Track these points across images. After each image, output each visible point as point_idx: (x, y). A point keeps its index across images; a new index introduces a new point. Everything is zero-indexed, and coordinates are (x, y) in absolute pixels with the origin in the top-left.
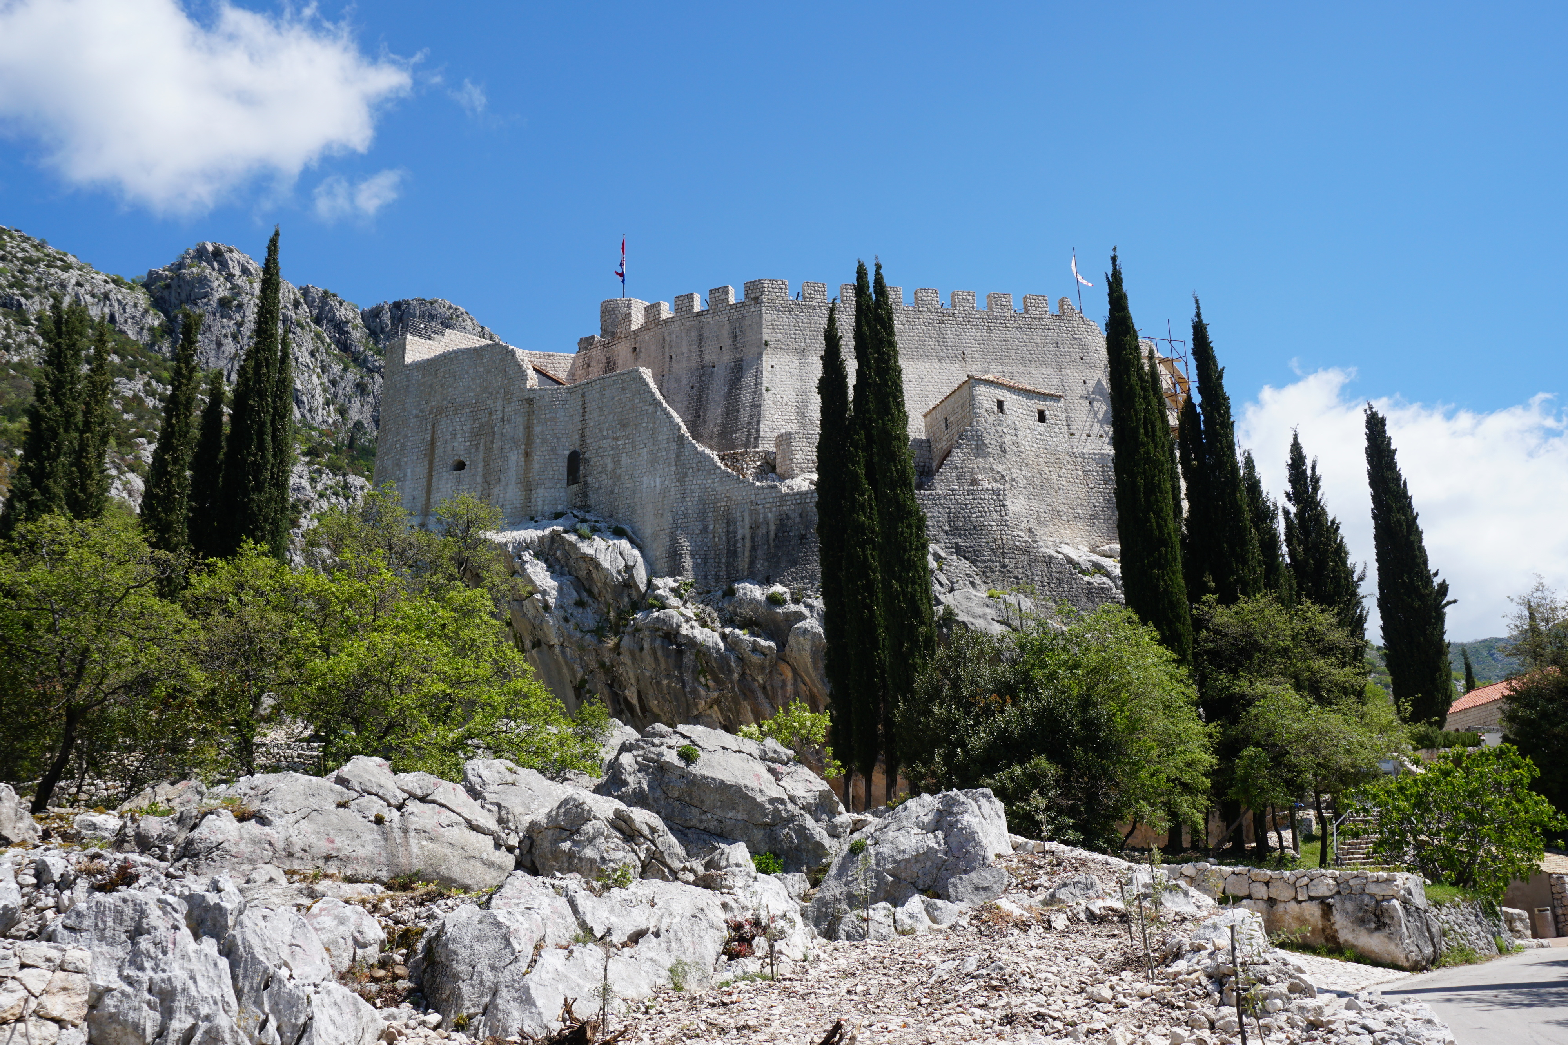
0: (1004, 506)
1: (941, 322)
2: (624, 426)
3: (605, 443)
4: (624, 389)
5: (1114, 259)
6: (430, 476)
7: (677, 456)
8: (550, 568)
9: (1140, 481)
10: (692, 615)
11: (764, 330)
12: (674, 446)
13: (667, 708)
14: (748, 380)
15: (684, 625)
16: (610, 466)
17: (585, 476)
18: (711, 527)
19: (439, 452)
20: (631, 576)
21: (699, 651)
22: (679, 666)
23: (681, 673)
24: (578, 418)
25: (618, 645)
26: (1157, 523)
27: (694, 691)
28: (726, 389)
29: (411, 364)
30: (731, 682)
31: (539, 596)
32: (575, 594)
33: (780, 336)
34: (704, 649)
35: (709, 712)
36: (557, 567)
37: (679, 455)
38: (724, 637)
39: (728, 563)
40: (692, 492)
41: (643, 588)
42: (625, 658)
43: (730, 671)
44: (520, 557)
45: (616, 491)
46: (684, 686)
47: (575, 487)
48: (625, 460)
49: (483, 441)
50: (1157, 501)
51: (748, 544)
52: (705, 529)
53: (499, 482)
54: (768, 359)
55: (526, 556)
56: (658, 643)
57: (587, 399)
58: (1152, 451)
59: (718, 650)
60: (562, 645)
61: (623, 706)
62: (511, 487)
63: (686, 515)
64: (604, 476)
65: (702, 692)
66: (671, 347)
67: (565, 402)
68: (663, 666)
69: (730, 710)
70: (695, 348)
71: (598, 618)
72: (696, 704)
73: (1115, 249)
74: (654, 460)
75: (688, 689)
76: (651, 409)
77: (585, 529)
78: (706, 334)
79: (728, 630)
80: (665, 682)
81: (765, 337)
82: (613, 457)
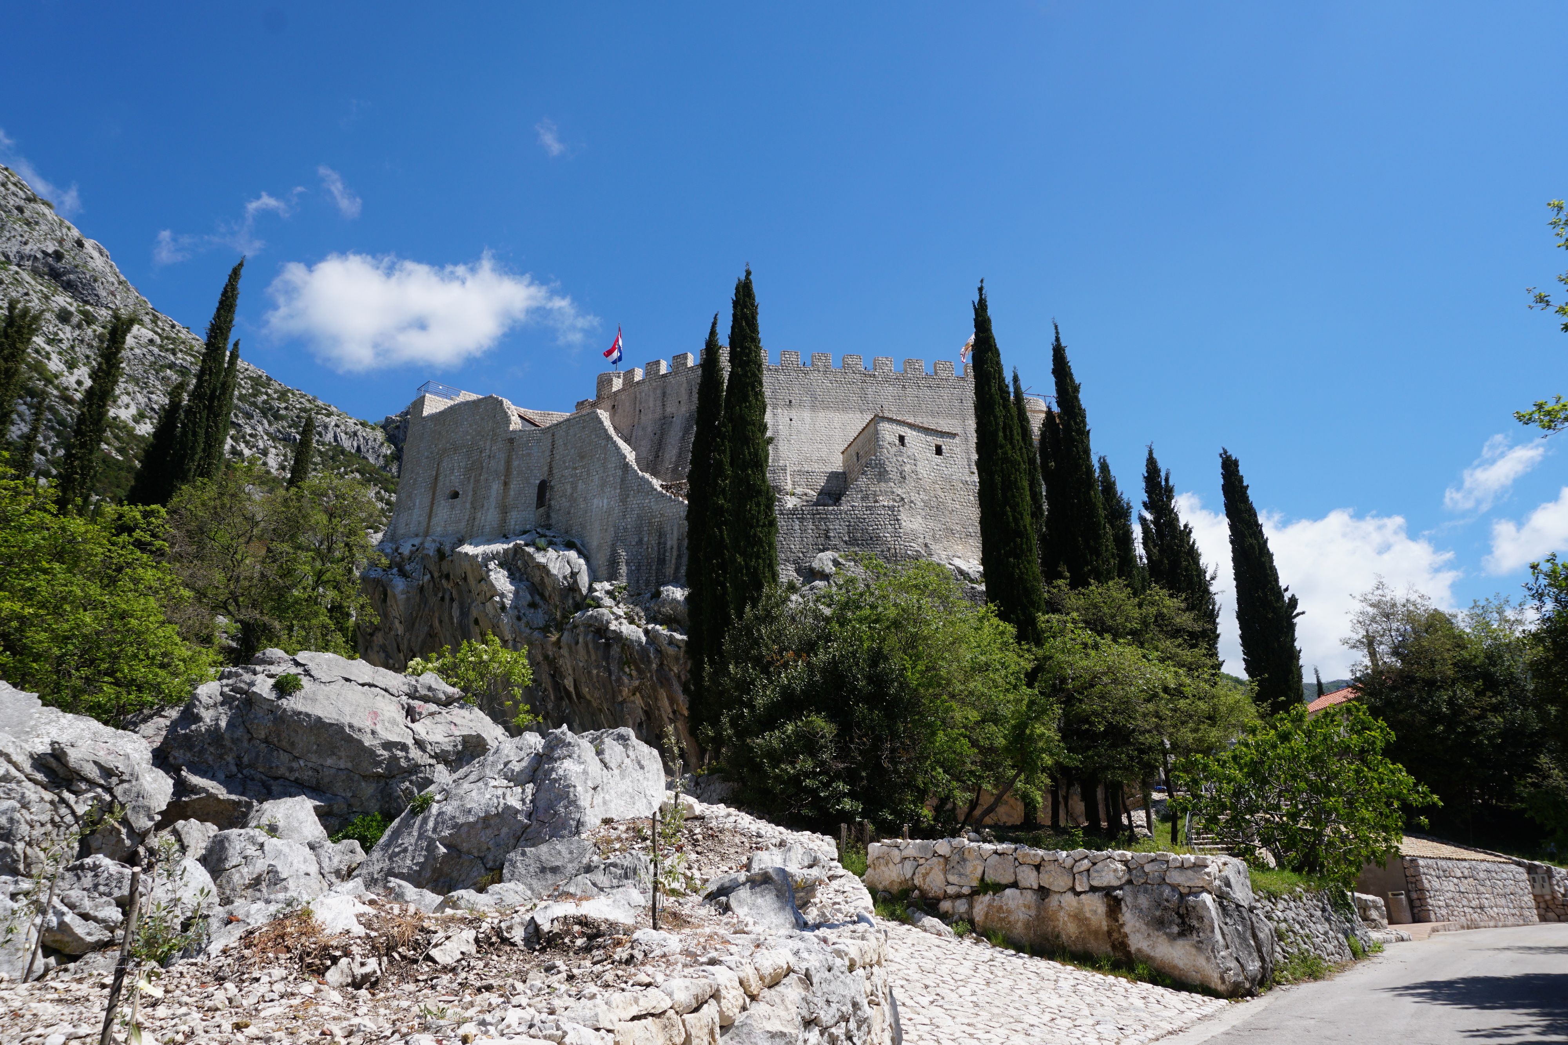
0: (898, 520)
1: (864, 382)
2: (582, 458)
3: (566, 473)
4: (584, 428)
5: (981, 289)
6: (432, 504)
7: (622, 481)
8: (512, 577)
9: (998, 479)
10: (622, 614)
12: (619, 472)
13: (597, 694)
15: (614, 622)
16: (569, 491)
17: (550, 500)
18: (646, 539)
19: (440, 484)
20: (576, 582)
21: (624, 645)
22: (607, 657)
23: (608, 664)
24: (548, 453)
25: (559, 639)
26: (1014, 516)
27: (619, 680)
28: (681, 434)
29: (427, 417)
30: (650, 671)
31: (497, 599)
32: (529, 597)
34: (628, 643)
35: (632, 698)
36: (517, 575)
37: (623, 480)
38: (646, 632)
39: (657, 569)
40: (632, 510)
41: (584, 591)
42: (564, 651)
43: (649, 662)
44: (487, 566)
45: (572, 511)
46: (610, 675)
47: (542, 510)
48: (581, 485)
49: (473, 474)
50: (1014, 496)
51: (675, 553)
52: (640, 542)
53: (483, 506)
55: (492, 565)
56: (590, 637)
57: (556, 437)
58: (1010, 452)
59: (640, 643)
60: (514, 640)
61: (563, 694)
62: (491, 511)
63: (625, 529)
64: (564, 499)
65: (626, 680)
66: (641, 403)
67: (539, 440)
68: (593, 657)
69: (649, 697)
70: (659, 403)
71: (547, 617)
72: (620, 691)
73: (982, 281)
74: (603, 485)
75: (613, 678)
76: (603, 443)
77: (542, 542)
78: (668, 391)
79: (650, 627)
80: (595, 672)
82: (572, 483)
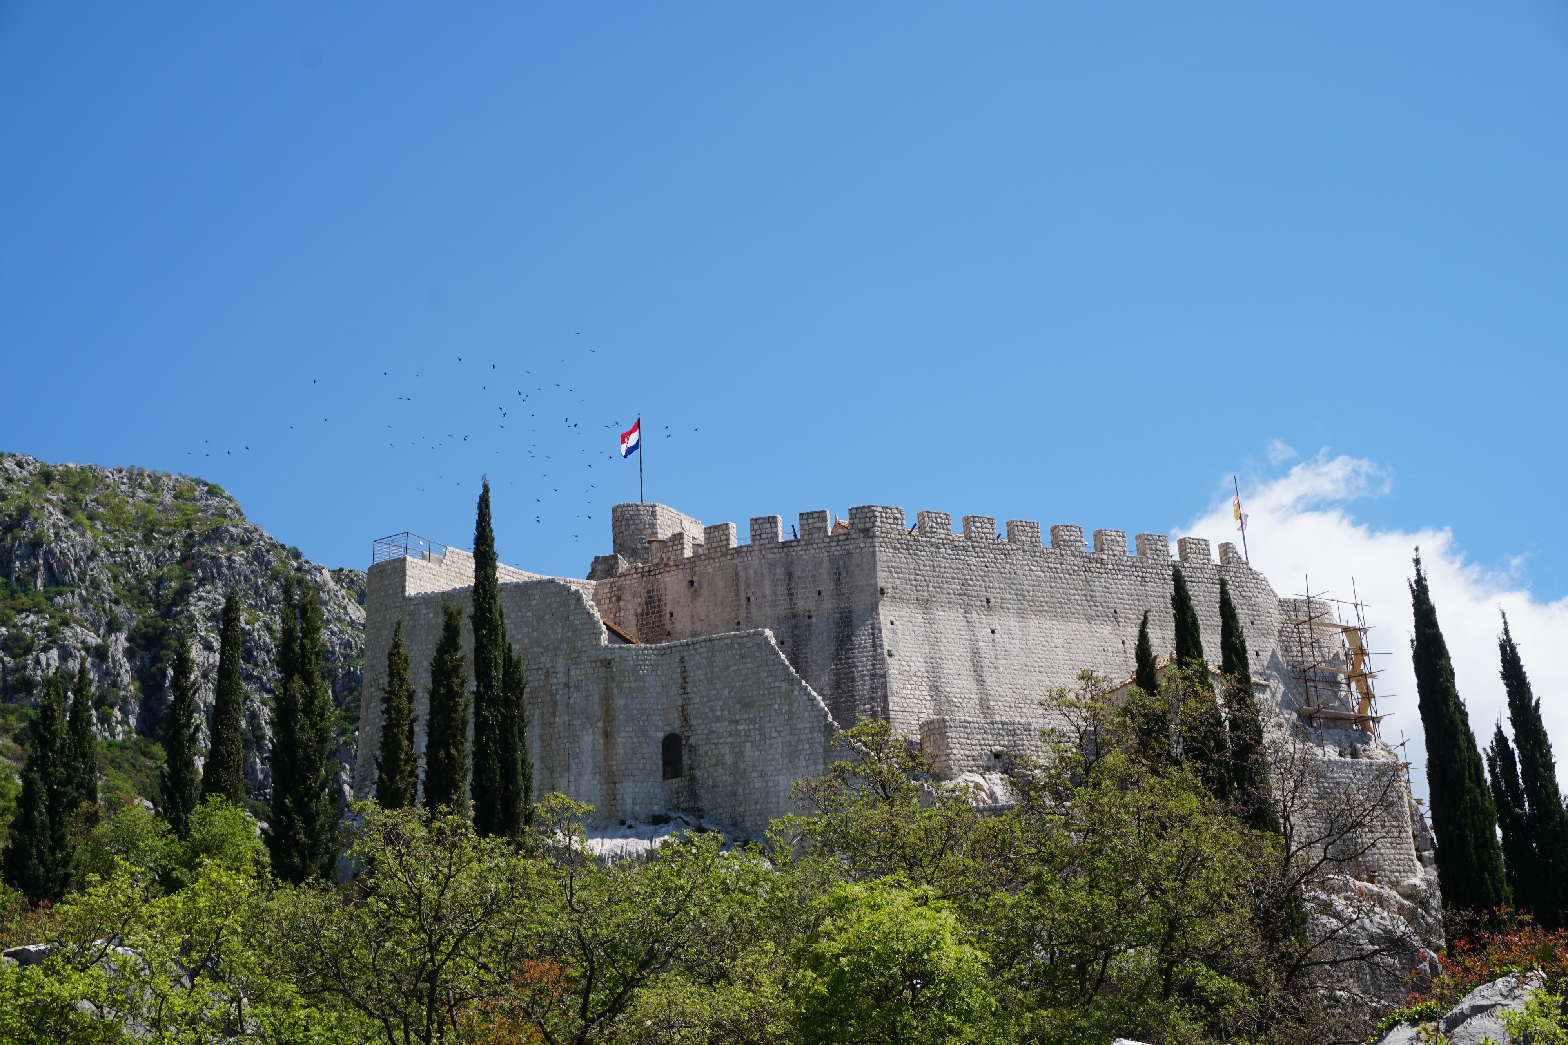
2: (747, 706)
3: (719, 727)
5: (1417, 562)
11: (879, 574)
14: (862, 638)
16: (729, 759)
17: (691, 768)
24: (675, 690)
28: (832, 649)
29: (416, 597)
33: (897, 581)
45: (740, 790)
47: (676, 782)
48: (749, 751)
49: (538, 712)
53: (568, 769)
54: (886, 613)
57: (689, 666)
62: (586, 778)
64: (721, 771)
66: (748, 586)
67: (655, 667)
70: (782, 590)
74: (793, 754)
76: (784, 687)
78: (798, 572)
81: (881, 583)
82: (732, 746)
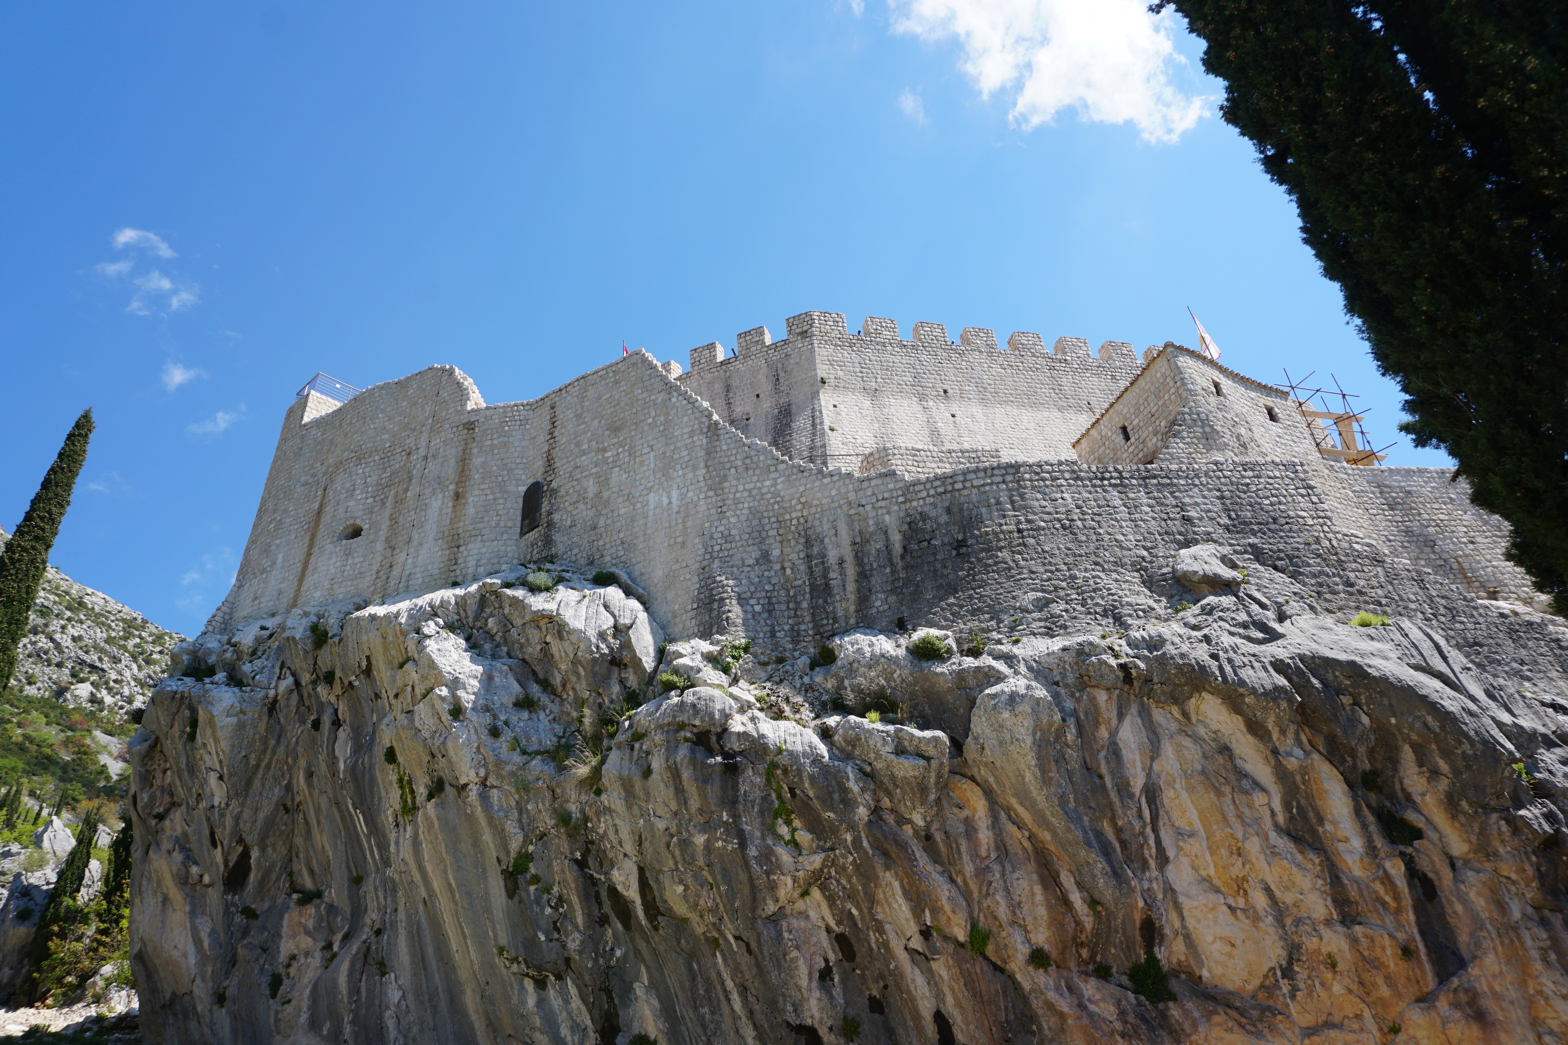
0: (1312, 488)
1: (1052, 369)
2: (615, 430)
3: (584, 460)
4: (617, 382)
6: (309, 554)
8: (476, 648)
10: (753, 700)
11: (818, 366)
13: (706, 900)
14: (801, 422)
15: (738, 717)
16: (592, 490)
17: (550, 513)
19: (326, 519)
20: (627, 645)
21: (774, 766)
22: (731, 801)
23: (736, 817)
24: (543, 437)
25: (597, 772)
27: (767, 856)
29: (310, 422)
30: (852, 827)
31: (444, 692)
32: (516, 687)
33: (840, 373)
34: (784, 760)
35: (800, 905)
36: (487, 647)
38: (825, 734)
40: (737, 502)
41: (648, 663)
42: (613, 798)
43: (848, 803)
44: (418, 631)
46: (743, 845)
48: (616, 476)
49: (393, 492)
51: (851, 571)
52: (765, 557)
53: (410, 542)
54: (826, 399)
55: (430, 628)
56: (683, 752)
57: (558, 410)
59: (817, 760)
60: (483, 783)
61: (607, 908)
62: (426, 546)
64: (581, 506)
65: (784, 855)
67: (524, 422)
68: (694, 803)
69: (851, 896)
70: (720, 402)
71: (559, 729)
72: (773, 887)
74: (667, 467)
75: (752, 852)
77: (541, 578)
78: (735, 383)
79: (833, 721)
80: (700, 840)
81: (821, 373)
